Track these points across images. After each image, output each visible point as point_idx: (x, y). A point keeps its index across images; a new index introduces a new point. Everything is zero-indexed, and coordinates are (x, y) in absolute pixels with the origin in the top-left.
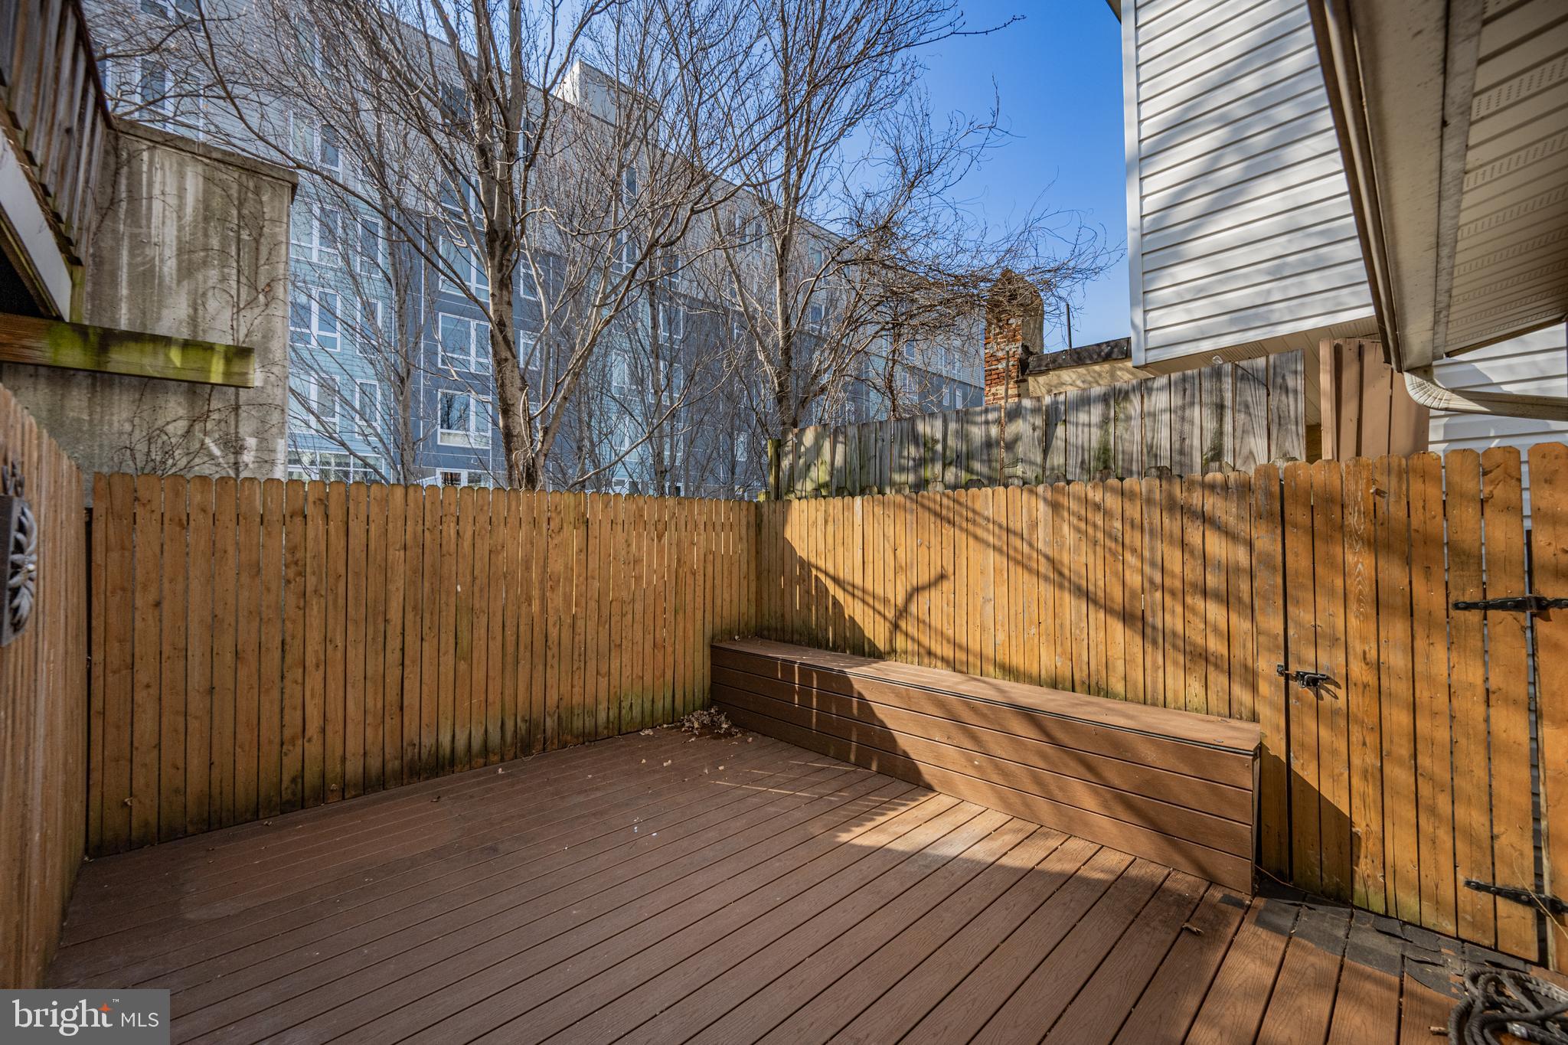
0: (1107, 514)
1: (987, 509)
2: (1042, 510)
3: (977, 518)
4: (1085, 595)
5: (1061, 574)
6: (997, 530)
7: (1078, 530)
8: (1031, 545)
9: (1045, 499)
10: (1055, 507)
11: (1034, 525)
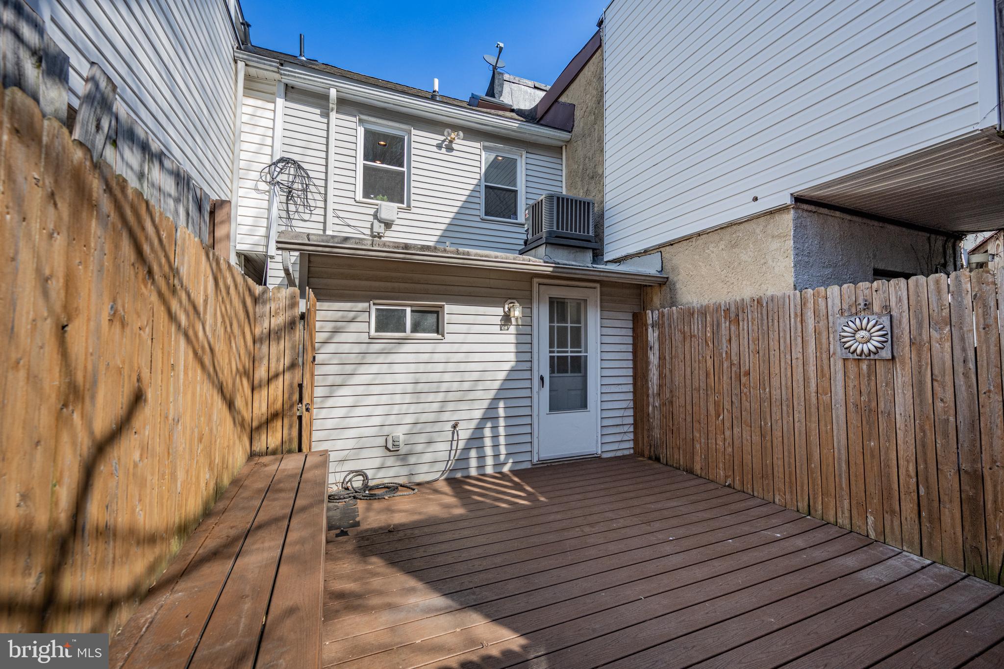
2: (211, 285)
5: (214, 367)
6: (187, 302)
7: (221, 312)
8: (203, 328)
11: (206, 304)
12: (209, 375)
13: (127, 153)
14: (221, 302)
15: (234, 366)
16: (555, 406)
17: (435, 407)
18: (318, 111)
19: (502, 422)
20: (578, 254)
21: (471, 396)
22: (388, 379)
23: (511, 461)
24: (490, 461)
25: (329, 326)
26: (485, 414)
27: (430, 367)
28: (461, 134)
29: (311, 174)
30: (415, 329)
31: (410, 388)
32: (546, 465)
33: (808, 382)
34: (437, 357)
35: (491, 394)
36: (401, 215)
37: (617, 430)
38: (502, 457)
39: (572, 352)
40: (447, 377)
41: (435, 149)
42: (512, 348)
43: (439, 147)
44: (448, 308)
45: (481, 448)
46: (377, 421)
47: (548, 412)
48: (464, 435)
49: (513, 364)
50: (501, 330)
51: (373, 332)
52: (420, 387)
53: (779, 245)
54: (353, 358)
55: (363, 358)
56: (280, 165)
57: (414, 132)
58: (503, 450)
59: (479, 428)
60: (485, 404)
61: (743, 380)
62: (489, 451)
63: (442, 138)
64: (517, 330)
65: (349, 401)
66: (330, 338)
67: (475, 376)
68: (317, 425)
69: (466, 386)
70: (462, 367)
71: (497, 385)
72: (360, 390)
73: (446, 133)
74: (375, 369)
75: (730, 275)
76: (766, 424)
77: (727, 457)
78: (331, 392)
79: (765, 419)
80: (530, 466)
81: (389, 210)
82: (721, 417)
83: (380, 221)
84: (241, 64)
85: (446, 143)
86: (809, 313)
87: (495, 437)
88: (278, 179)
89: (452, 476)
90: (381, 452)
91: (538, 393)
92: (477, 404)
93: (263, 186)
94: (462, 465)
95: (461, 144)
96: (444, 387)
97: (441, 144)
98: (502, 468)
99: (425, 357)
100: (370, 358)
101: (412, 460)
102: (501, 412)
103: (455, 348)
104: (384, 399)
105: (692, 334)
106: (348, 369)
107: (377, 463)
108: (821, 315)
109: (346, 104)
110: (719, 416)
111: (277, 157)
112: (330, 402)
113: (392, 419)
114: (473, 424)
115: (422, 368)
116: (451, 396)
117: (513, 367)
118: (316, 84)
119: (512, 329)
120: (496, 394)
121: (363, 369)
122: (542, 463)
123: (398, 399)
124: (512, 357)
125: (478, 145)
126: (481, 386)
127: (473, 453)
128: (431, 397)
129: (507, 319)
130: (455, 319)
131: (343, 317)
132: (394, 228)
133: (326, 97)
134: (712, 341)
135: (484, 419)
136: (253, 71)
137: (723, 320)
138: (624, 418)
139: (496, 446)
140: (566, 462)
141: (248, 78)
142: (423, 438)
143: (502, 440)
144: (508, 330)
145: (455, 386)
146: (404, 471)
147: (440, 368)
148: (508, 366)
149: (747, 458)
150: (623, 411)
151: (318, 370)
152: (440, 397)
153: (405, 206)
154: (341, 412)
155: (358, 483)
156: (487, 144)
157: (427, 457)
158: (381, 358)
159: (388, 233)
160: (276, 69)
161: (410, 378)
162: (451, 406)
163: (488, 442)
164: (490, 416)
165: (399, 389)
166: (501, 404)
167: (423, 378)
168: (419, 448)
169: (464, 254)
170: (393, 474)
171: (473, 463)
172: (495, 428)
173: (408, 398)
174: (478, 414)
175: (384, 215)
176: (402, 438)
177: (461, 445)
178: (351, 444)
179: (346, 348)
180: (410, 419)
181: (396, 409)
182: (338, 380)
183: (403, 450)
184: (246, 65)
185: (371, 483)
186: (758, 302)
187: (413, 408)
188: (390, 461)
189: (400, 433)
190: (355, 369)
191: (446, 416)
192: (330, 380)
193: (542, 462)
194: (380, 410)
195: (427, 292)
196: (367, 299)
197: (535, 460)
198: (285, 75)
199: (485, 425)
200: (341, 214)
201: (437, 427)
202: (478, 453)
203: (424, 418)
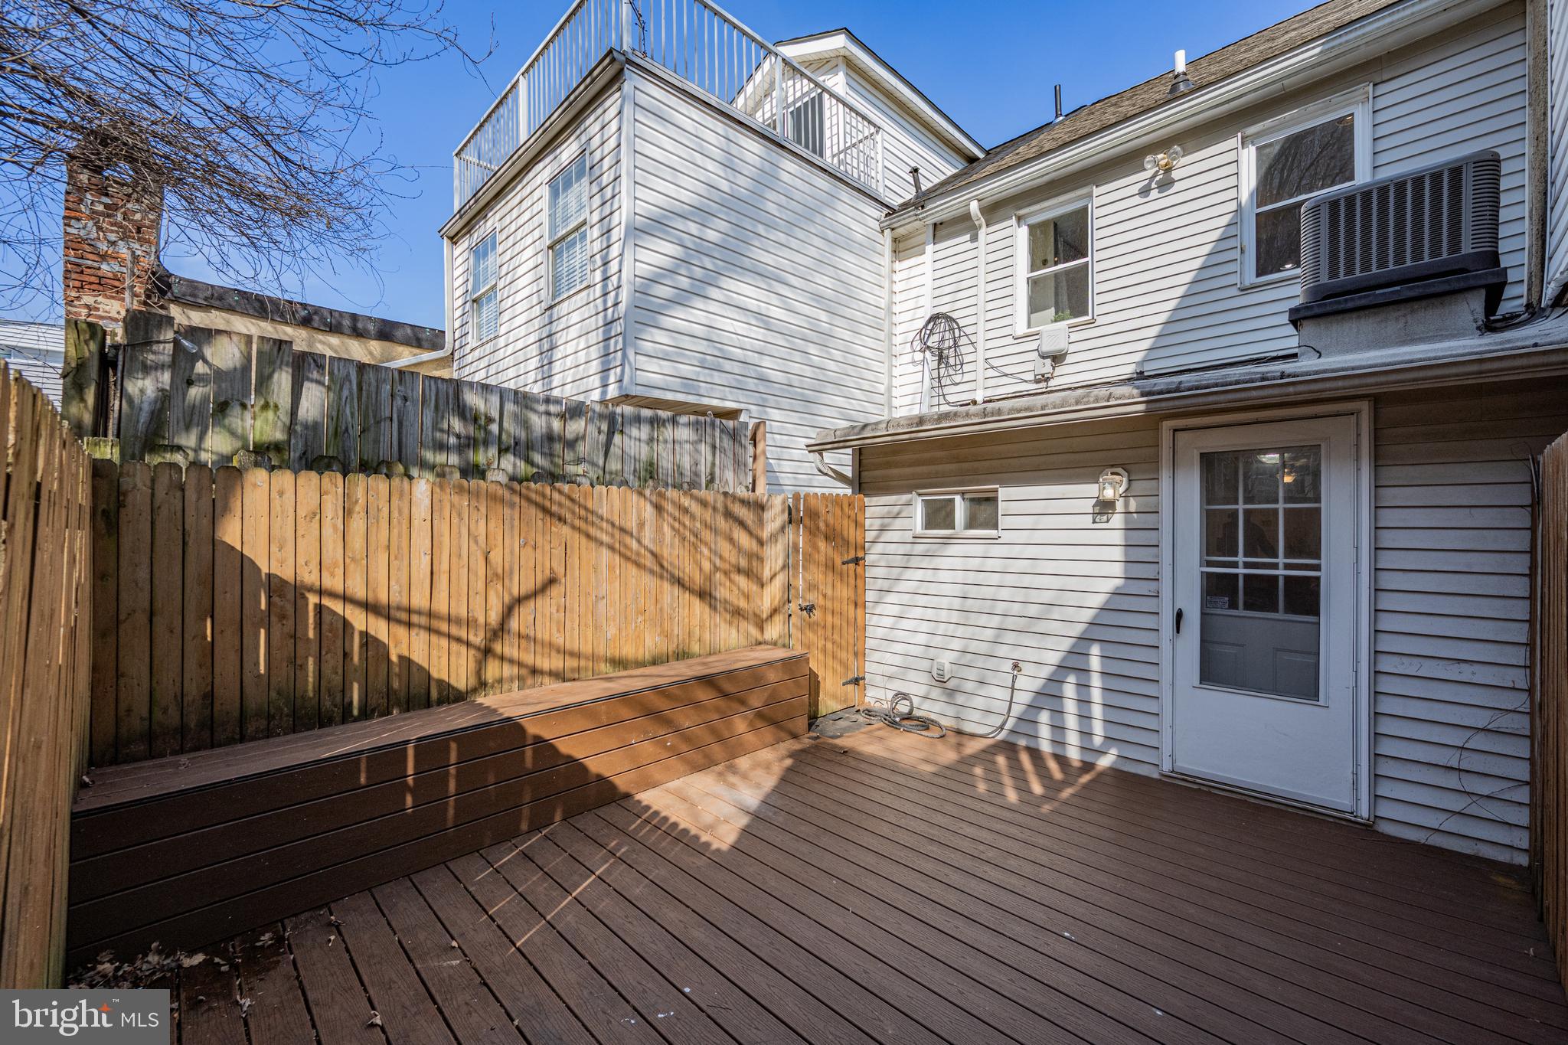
0: (693, 517)
1: (602, 507)
2: (649, 511)
3: (590, 516)
4: (679, 582)
5: (662, 566)
6: (610, 529)
7: (673, 528)
8: (639, 541)
9: (651, 502)
10: (659, 508)
11: (641, 525)
12: (652, 572)
13: (635, 432)
14: (671, 520)
15: (706, 566)
16: (1211, 673)
17: (989, 634)
18: (967, 237)
19: (1096, 681)
20: (1420, 315)
21: (1042, 626)
22: (933, 588)
23: (1114, 751)
24: (1073, 738)
25: (877, 523)
26: (1064, 659)
27: (981, 578)
28: (1177, 148)
29: (961, 323)
30: (971, 524)
31: (957, 603)
32: (1195, 787)
34: (990, 564)
35: (1077, 630)
36: (1074, 337)
37: (1452, 780)
38: (1098, 741)
39: (1287, 567)
40: (1004, 594)
41: (1138, 200)
42: (1118, 553)
43: (1145, 192)
44: (1004, 493)
45: (1058, 712)
46: (922, 639)
47: (1196, 682)
48: (1029, 683)
49: (1119, 582)
50: (1094, 522)
51: (919, 529)
52: (969, 604)
54: (898, 561)
55: (908, 561)
56: (930, 326)
57: (1096, 191)
58: (1098, 728)
59: (1055, 680)
60: (1066, 644)
62: (1071, 722)
63: (1148, 174)
64: (1126, 521)
65: (895, 610)
66: (878, 537)
67: (1047, 597)
68: (870, 631)
69: (1033, 610)
70: (1027, 580)
71: (1087, 615)
72: (906, 599)
73: (1148, 166)
74: (919, 575)
78: (880, 598)
80: (1156, 776)
81: (1056, 333)
83: (1043, 357)
84: (887, 232)
85: (1158, 178)
87: (1084, 702)
88: (929, 344)
89: (1013, 739)
90: (924, 678)
91: (1173, 641)
92: (1050, 642)
93: (919, 356)
94: (1025, 728)
95: (1189, 165)
96: (1000, 607)
97: (1149, 184)
98: (1097, 759)
99: (974, 563)
100: (915, 562)
101: (960, 699)
102: (1095, 663)
103: (1015, 551)
104: (930, 614)
106: (895, 572)
107: (922, 690)
109: (994, 210)
111: (927, 318)
112: (879, 609)
113: (937, 641)
114: (1046, 672)
115: (971, 577)
116: (1010, 623)
117: (1117, 588)
118: (954, 207)
119: (1117, 520)
120: (1085, 631)
121: (908, 574)
122: (1183, 780)
123: (943, 615)
124: (1118, 569)
125: (1233, 142)
126: (1056, 613)
127: (1044, 717)
128: (983, 620)
129: (1105, 507)
130: (1014, 507)
131: (889, 512)
132: (1069, 359)
133: (966, 217)
135: (1063, 668)
136: (901, 231)
138: (1465, 754)
139: (1085, 717)
140: (1252, 800)
141: (895, 240)
142: (972, 674)
143: (1097, 711)
144: (1108, 521)
145: (1016, 609)
146: (951, 711)
147: (995, 579)
148: (1110, 585)
150: (1468, 733)
151: (871, 572)
152: (995, 621)
153: (1090, 317)
154: (888, 622)
155: (903, 708)
157: (978, 702)
158: (926, 562)
159: (1059, 371)
160: (915, 218)
161: (957, 590)
162: (1010, 637)
163: (1070, 707)
164: (1073, 664)
165: (944, 602)
166: (1095, 650)
167: (973, 591)
168: (969, 686)
170: (933, 708)
171: (1045, 732)
172: (1083, 686)
173: (955, 617)
174: (1054, 658)
175: (1046, 348)
176: (947, 667)
177: (1023, 698)
178: (898, 660)
179: (891, 548)
180: (957, 644)
181: (942, 628)
182: (885, 585)
183: (951, 684)
184: (893, 229)
185: (916, 713)
187: (961, 631)
188: (936, 693)
189: (946, 659)
190: (901, 574)
191: (1003, 650)
192: (880, 584)
193: (1185, 777)
194: (925, 627)
195: (976, 472)
196: (908, 490)
197: (1166, 767)
198: (923, 218)
199: (1066, 677)
200: (995, 363)
201: (991, 663)
202: (1052, 718)
203: (973, 646)
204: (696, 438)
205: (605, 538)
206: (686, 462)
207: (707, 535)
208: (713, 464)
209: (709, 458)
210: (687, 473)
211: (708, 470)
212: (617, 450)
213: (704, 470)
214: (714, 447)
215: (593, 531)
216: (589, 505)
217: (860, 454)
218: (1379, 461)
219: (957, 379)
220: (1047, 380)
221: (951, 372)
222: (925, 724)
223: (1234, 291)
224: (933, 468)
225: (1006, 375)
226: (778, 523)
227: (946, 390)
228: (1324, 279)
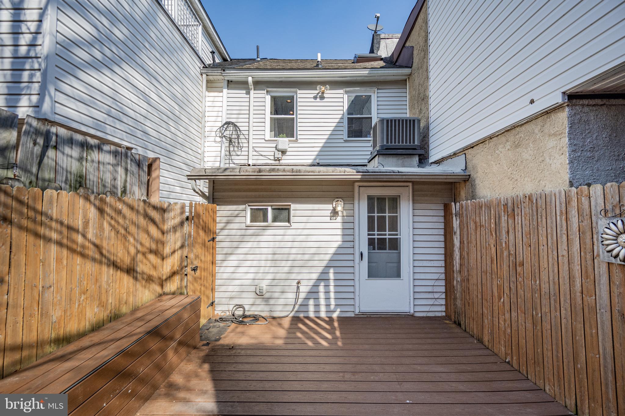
0: (124, 217)
1: (52, 210)
2: (93, 212)
3: (39, 218)
4: (115, 265)
5: (101, 254)
6: (59, 227)
7: (110, 224)
8: (84, 236)
10: (101, 211)
11: (86, 224)
12: (94, 260)
13: (67, 150)
14: (108, 219)
15: (132, 251)
16: (372, 274)
17: (286, 269)
18: (244, 92)
19: (332, 283)
20: (406, 159)
21: (310, 263)
22: (257, 251)
23: (339, 310)
24: (323, 308)
25: (225, 220)
26: (319, 276)
27: (282, 245)
28: (328, 86)
29: (241, 128)
30: (275, 220)
31: (270, 257)
32: (366, 316)
33: (574, 281)
34: (287, 238)
35: (324, 263)
36: (291, 145)
37: (430, 296)
38: (332, 307)
39: (389, 235)
40: (294, 251)
41: (313, 100)
42: (339, 232)
43: (315, 98)
44: (293, 206)
45: (317, 299)
46: (251, 276)
47: (367, 279)
48: (304, 289)
49: (340, 243)
50: (331, 219)
51: (248, 222)
52: (277, 257)
53: (555, 143)
54: (237, 238)
55: (243, 238)
56: (225, 126)
57: (299, 92)
58: (333, 302)
59: (316, 286)
60: (320, 270)
61: (519, 269)
62: (322, 302)
63: (317, 92)
64: (343, 219)
65: (235, 263)
66: (225, 226)
67: (313, 251)
68: (218, 276)
69: (307, 257)
70: (304, 244)
71: (328, 257)
72: (242, 257)
73: (318, 89)
74: (249, 245)
75: (515, 173)
76: (537, 314)
77: (507, 336)
78: (226, 257)
79: (536, 309)
80: (353, 315)
81: (284, 142)
82: (502, 300)
83: (278, 151)
84: (204, 76)
85: (319, 95)
86: (573, 212)
87: (327, 292)
88: (225, 134)
89: (297, 315)
90: (253, 295)
91: (359, 264)
92: (313, 269)
93: (218, 139)
94: (303, 309)
95: (330, 93)
96: (292, 257)
97: (317, 96)
98: (332, 314)
99: (279, 238)
100: (247, 238)
101: (272, 302)
102: (331, 276)
103: (299, 232)
104: (255, 263)
105: (481, 224)
106: (235, 244)
107: (251, 301)
108: (585, 214)
109: (259, 84)
110: (501, 299)
111: (224, 122)
112: (225, 264)
113: (260, 276)
114: (312, 283)
115: (277, 244)
116: (297, 263)
117: (340, 245)
119: (339, 219)
120: (328, 263)
121: (243, 245)
122: (362, 315)
123: (263, 263)
124: (339, 238)
125: (341, 91)
126: (317, 257)
127: (311, 302)
128: (283, 263)
129: (335, 213)
130: (298, 213)
131: (231, 214)
132: (288, 153)
133: (246, 83)
134: (495, 231)
135: (319, 280)
136: (211, 78)
137: (503, 213)
138: (434, 287)
139: (327, 299)
140: (383, 316)
141: (208, 82)
142: (278, 289)
143: (332, 295)
144: (336, 219)
145: (299, 257)
146: (267, 308)
147: (289, 244)
148: (336, 245)
149: (522, 342)
150: (434, 281)
151: (219, 245)
152: (289, 263)
153: (295, 139)
154: (231, 270)
155: (239, 312)
156: (348, 89)
157: (281, 301)
158: (253, 238)
159: (284, 157)
160: (220, 74)
161: (270, 251)
162: (296, 270)
163: (322, 295)
164: (323, 278)
165: (263, 257)
166: (332, 270)
167: (279, 251)
168: (276, 295)
169: (297, 172)
170: (260, 309)
171: (311, 308)
172: (327, 286)
173: (269, 263)
174: (315, 276)
175: (280, 147)
176: (265, 288)
177: (302, 296)
178: (237, 289)
179: (233, 232)
180: (270, 276)
181: (262, 270)
182: (229, 251)
183: (267, 295)
184: (207, 75)
185: (247, 313)
186: (529, 199)
187: (272, 270)
188: (259, 301)
189: (264, 285)
190: (239, 245)
191: (293, 276)
192: (225, 251)
193: (363, 313)
194: (252, 270)
195: (280, 197)
196: (244, 203)
197: (357, 311)
198: (225, 76)
199: (320, 284)
200: (257, 149)
201: (288, 283)
202: (314, 302)
203: (278, 276)
204: (115, 162)
205: (54, 236)
206: (108, 178)
207: (132, 229)
208: (126, 181)
209: (123, 176)
210: (109, 185)
211: (122, 185)
212: (50, 161)
213: (119, 184)
214: (126, 170)
215: (42, 230)
216: (39, 207)
217: (214, 183)
218: (414, 202)
219: (239, 153)
220: (279, 160)
221: (236, 149)
222: (256, 318)
223: (342, 141)
224: (257, 193)
225: (262, 155)
226: (177, 220)
227: (233, 157)
228: (385, 143)
